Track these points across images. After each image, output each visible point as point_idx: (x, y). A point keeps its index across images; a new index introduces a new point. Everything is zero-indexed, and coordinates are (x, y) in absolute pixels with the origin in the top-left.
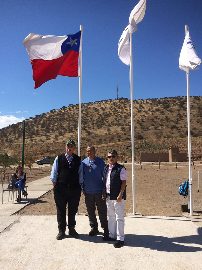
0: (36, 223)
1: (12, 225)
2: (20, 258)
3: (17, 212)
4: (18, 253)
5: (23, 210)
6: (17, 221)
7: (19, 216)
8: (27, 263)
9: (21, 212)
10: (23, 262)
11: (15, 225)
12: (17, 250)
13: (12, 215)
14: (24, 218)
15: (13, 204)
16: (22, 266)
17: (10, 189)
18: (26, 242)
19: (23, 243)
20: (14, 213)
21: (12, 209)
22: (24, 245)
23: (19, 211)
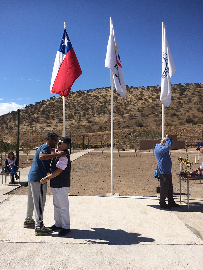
0: (23, 202)
1: (2, 202)
2: (5, 226)
3: (9, 193)
4: (4, 223)
5: (14, 191)
6: (7, 200)
7: (10, 196)
8: (9, 230)
9: (12, 192)
10: (6, 229)
11: (5, 202)
12: (4, 220)
13: (4, 195)
14: (14, 197)
15: (6, 186)
16: (5, 232)
17: (4, 173)
18: (12, 215)
19: (9, 216)
20: (6, 193)
21: (4, 190)
22: (10, 217)
23: (11, 192)
